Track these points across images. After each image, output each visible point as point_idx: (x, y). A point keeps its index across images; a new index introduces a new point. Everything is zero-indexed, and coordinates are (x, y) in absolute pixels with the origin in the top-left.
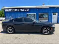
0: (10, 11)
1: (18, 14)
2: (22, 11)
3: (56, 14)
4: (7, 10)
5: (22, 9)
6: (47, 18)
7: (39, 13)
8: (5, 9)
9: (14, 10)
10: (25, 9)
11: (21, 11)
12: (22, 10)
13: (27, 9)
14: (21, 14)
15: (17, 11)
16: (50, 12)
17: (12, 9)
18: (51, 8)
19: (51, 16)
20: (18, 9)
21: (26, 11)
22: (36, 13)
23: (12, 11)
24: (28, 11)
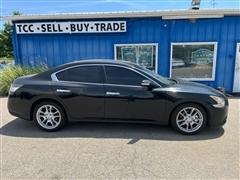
0: (40, 32)
1: (76, 44)
2: (94, 31)
4: (26, 28)
5: (92, 24)
6: (211, 64)
7: (172, 44)
8: (14, 22)
9: (56, 28)
10: (106, 23)
11: (90, 31)
12: (92, 28)
13: (119, 22)
14: (89, 47)
15: (69, 31)
16: (224, 37)
17: (46, 24)
19: (230, 56)
20: (76, 24)
21: (109, 31)
22: (157, 45)
23: (47, 32)
24: (119, 31)
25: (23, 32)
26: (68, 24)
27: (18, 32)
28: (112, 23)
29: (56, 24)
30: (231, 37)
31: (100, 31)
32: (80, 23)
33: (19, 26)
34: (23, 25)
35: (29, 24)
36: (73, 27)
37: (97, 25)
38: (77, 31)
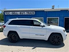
0: (12, 14)
2: (26, 14)
7: (47, 18)
8: (4, 11)
10: (30, 12)
13: (33, 12)
15: (20, 14)
16: (61, 16)
17: (13, 12)
18: (62, 11)
21: (30, 14)
22: (43, 18)
24: (33, 14)
26: (19, 12)
27: (5, 14)
28: (31, 12)
29: (16, 12)
31: (28, 14)
32: (22, 12)
33: (6, 13)
34: (7, 12)
35: (8, 12)
36: (20, 13)
37: (27, 12)
38: (22, 14)
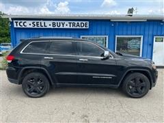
0: (31, 27)
2: (68, 27)
3: (162, 41)
4: (22, 24)
5: (67, 23)
6: (139, 49)
7: (117, 36)
8: (13, 19)
9: (43, 25)
10: (76, 22)
11: (65, 27)
12: (67, 25)
13: (84, 22)
15: (51, 27)
17: (36, 22)
19: (150, 45)
20: (56, 22)
21: (78, 27)
22: (107, 37)
23: (36, 27)
24: (84, 27)
25: (19, 26)
26: (51, 22)
27: (15, 26)
28: (80, 22)
29: (43, 22)
30: (151, 33)
31: (72, 27)
32: (58, 22)
33: (17, 22)
35: (23, 21)
36: (54, 24)
37: (70, 23)
38: (56, 27)
